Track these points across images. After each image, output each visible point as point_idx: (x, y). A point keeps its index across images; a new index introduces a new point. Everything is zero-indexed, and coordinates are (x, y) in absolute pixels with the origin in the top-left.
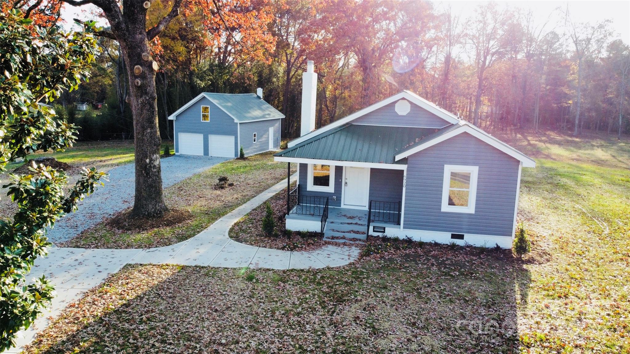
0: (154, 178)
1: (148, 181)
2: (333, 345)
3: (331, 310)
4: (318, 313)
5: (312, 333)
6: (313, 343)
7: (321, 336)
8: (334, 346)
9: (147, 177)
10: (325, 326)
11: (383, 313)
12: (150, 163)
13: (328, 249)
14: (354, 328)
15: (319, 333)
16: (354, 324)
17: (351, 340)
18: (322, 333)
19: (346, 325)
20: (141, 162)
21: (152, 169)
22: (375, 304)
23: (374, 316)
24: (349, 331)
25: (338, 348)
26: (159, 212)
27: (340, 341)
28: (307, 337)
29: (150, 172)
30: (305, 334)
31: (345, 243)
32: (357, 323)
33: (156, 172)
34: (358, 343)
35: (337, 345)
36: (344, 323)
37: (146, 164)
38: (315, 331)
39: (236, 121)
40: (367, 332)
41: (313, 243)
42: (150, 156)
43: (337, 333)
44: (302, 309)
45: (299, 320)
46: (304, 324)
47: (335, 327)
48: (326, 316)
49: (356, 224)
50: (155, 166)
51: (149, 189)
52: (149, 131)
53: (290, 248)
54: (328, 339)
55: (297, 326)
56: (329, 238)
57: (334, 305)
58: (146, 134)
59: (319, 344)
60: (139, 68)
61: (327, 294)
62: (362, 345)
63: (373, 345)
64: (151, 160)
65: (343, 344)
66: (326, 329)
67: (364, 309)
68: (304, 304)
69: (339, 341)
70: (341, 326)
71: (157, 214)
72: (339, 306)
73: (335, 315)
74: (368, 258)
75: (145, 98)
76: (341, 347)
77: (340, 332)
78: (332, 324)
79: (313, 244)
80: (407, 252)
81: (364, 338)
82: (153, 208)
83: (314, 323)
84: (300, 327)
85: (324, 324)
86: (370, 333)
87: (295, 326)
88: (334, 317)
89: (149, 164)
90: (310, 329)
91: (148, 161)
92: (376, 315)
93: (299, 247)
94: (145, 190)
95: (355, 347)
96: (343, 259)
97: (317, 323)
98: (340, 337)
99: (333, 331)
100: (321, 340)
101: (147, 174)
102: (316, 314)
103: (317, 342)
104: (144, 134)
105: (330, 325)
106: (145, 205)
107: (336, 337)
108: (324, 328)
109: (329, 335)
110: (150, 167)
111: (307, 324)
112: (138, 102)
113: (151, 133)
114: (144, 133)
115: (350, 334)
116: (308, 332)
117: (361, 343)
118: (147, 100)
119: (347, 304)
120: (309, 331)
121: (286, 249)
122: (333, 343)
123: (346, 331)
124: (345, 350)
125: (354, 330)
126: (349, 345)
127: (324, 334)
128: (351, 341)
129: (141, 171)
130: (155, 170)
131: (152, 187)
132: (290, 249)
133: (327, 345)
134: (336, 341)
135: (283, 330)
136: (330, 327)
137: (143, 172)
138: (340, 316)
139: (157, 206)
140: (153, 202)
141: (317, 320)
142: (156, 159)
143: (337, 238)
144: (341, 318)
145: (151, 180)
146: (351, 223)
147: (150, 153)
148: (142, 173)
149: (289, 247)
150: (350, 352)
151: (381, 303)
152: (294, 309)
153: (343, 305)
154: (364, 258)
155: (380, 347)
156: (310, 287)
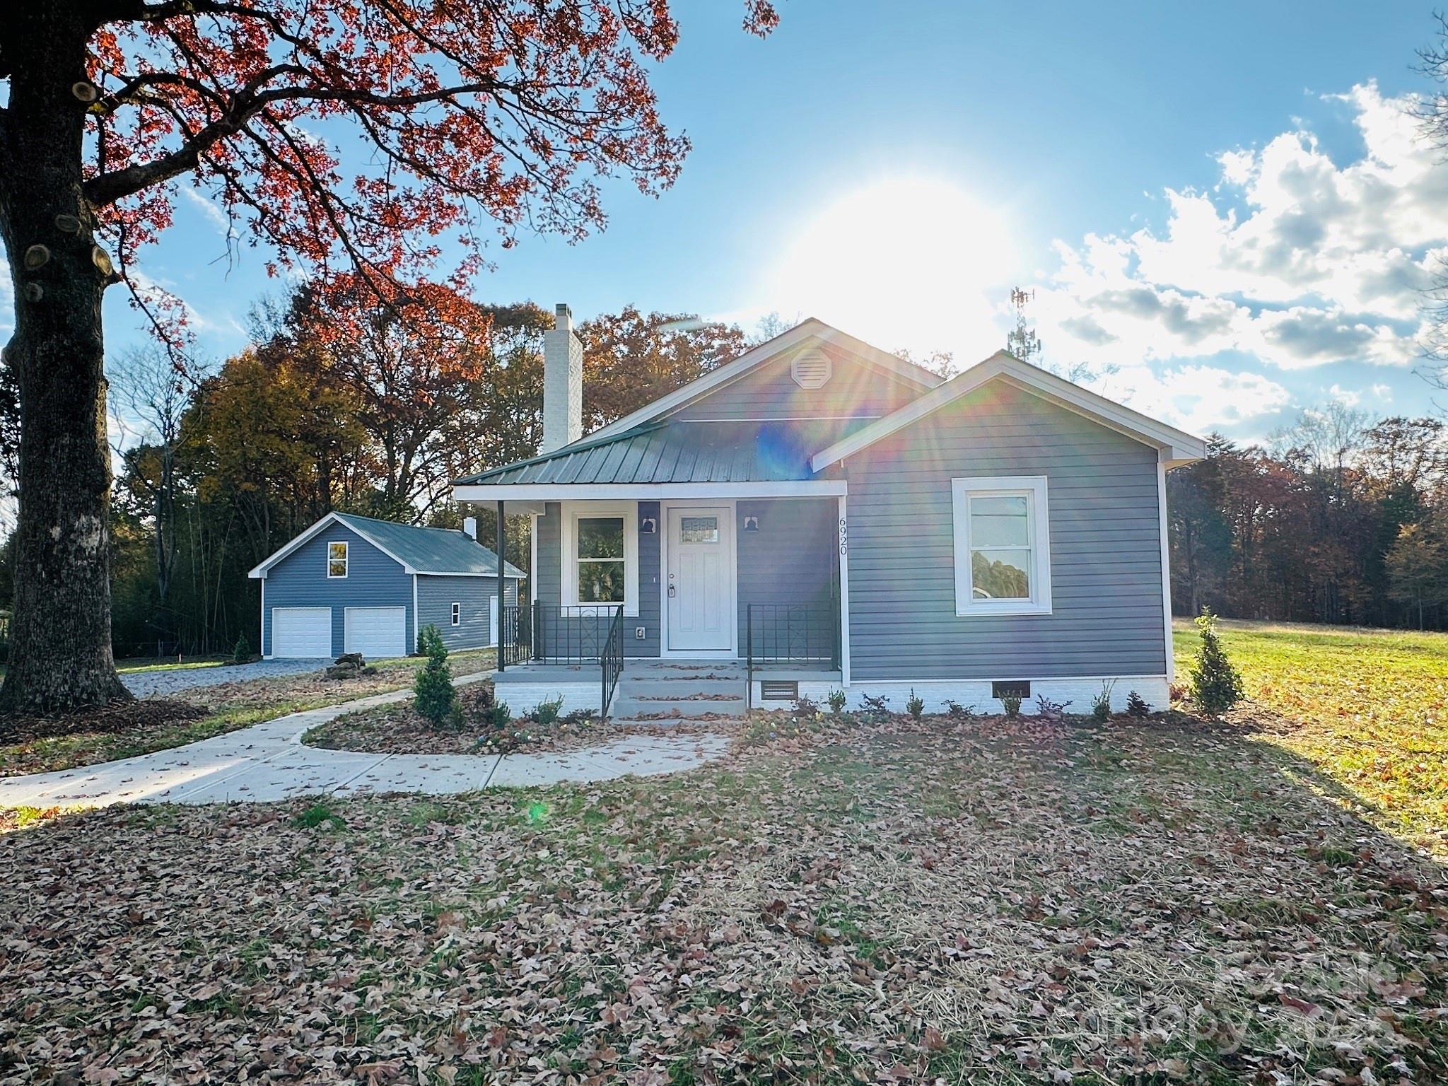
0: (77, 588)
1: (52, 597)
2: (671, 1042)
3: (649, 891)
4: (585, 909)
5: (550, 994)
6: (552, 1047)
7: (601, 1005)
8: (679, 1049)
9: (51, 583)
10: (624, 954)
11: (879, 884)
12: (62, 539)
13: (627, 742)
14: (771, 950)
15: (590, 989)
16: (766, 934)
17: (768, 1005)
18: (607, 988)
19: (727, 943)
20: (34, 536)
21: (72, 559)
22: (833, 855)
23: (848, 898)
24: (749, 967)
25: (703, 1059)
26: (85, 696)
27: (710, 1018)
28: (517, 1016)
29: (62, 567)
30: (512, 1001)
31: (679, 725)
32: (780, 930)
33: (84, 569)
34: (808, 1017)
35: (695, 1044)
36: (715, 935)
37: (51, 543)
38: (567, 982)
39: (409, 570)
40: (835, 962)
41: (577, 730)
42: (65, 519)
43: (685, 978)
44: (513, 897)
45: (488, 943)
46: (510, 955)
47: (672, 957)
48: (623, 916)
49: (711, 677)
50: (81, 550)
51: (56, 622)
52: (66, 440)
53: (499, 747)
54: (640, 1012)
55: (472, 968)
56: (629, 719)
57: (659, 872)
58: (56, 449)
59: (586, 1050)
60: (40, 252)
61: (626, 843)
62: (835, 1025)
63: (892, 1019)
64: (68, 530)
65: (728, 1031)
66: (629, 970)
67: (795, 876)
68: (522, 881)
69: (704, 1017)
70: (701, 946)
71: (77, 700)
72: (683, 874)
73: (665, 906)
74: (762, 751)
75: (59, 341)
76: (717, 1054)
77: (699, 977)
78: (658, 944)
79: (576, 735)
80: (882, 729)
81: (833, 991)
82: (65, 681)
83: (568, 949)
84: (490, 970)
85: (614, 947)
86: (853, 965)
87: (460, 969)
88: (662, 916)
89: (59, 543)
90: (541, 976)
91: (56, 532)
92: (852, 893)
93: (527, 742)
94: (40, 625)
95: (799, 1038)
96: (679, 758)
97: (580, 947)
98: (702, 1000)
99: (662, 974)
100: (598, 1025)
101: (49, 574)
102: (576, 913)
103: (571, 1041)
104: (47, 450)
105: (649, 946)
106: (38, 673)
107: (683, 1002)
108: (618, 962)
109: (644, 996)
110: (65, 550)
111: (528, 954)
112: (33, 352)
113: (74, 447)
114: (46, 445)
115: (758, 979)
116: (529, 993)
117: (826, 1016)
118: (64, 348)
119: (715, 866)
120: (535, 987)
121: (484, 749)
122: (669, 1034)
123: (733, 965)
124: (746, 1068)
125: (770, 957)
126: (762, 1032)
127: (615, 991)
128: (767, 1014)
129: (33, 566)
130: (79, 563)
131: (67, 616)
132: (496, 750)
133: (635, 1050)
134: (685, 1019)
135: (387, 996)
136: (648, 958)
137: (39, 566)
138: (692, 908)
139: (81, 677)
140: (68, 664)
141: (580, 933)
142: (89, 531)
143: (656, 717)
144: (699, 914)
145: (63, 591)
146: (696, 678)
147: (65, 508)
148: (34, 570)
149: (495, 743)
150: (782, 1075)
151: (855, 851)
152: (472, 903)
153: (699, 869)
154: (750, 749)
155: (933, 1024)
156: (559, 829)
